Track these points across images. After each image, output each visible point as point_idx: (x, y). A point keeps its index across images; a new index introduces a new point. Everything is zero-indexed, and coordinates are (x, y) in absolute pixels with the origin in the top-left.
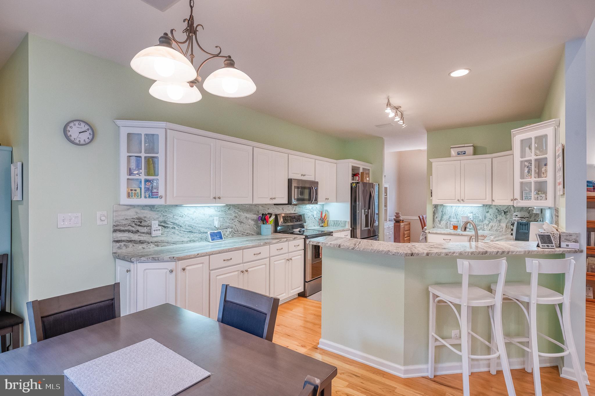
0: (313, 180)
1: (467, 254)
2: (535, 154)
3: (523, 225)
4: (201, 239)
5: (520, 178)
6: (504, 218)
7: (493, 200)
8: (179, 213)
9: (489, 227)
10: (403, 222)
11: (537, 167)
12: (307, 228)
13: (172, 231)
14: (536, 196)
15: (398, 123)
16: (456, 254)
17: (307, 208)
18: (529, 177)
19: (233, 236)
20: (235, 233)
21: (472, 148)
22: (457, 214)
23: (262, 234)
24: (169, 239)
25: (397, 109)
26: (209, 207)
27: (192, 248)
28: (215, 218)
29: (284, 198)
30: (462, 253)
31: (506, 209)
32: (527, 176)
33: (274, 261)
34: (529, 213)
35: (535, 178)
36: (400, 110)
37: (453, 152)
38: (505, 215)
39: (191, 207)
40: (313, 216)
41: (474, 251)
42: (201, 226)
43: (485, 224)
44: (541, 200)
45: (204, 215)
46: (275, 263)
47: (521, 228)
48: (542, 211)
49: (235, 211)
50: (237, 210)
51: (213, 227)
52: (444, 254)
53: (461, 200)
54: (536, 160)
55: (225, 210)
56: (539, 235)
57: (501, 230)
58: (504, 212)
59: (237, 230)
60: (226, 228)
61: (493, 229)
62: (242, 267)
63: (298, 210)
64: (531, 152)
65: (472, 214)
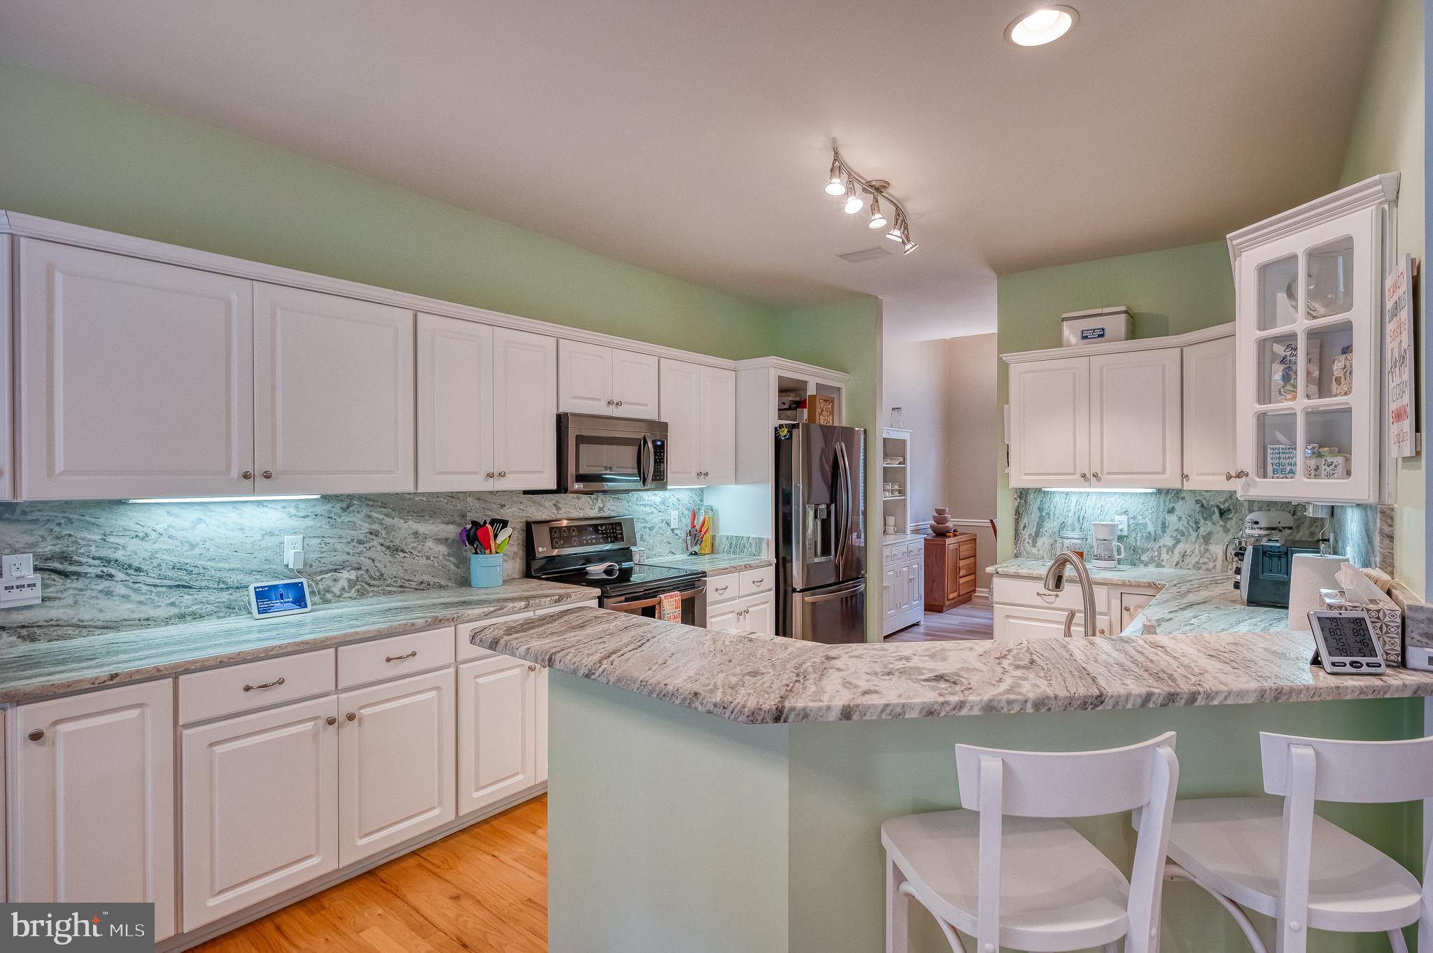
0: (655, 418)
1: (1017, 708)
2: (1308, 313)
3: (1271, 556)
4: (228, 607)
5: (1255, 398)
6: (1220, 529)
7: (1184, 477)
8: (132, 525)
9: (1176, 557)
10: (955, 535)
11: (1316, 356)
12: (642, 560)
13: (99, 588)
14: (1313, 463)
15: (887, 236)
16: (972, 708)
17: (646, 502)
18: (1289, 396)
19: (362, 594)
20: (368, 584)
21: (1123, 316)
22: (1081, 518)
23: (473, 584)
24: (87, 614)
25: (877, 189)
26: (259, 503)
27: (188, 640)
28: (287, 539)
29: (541, 472)
30: (996, 704)
31: (1225, 501)
32: (1280, 392)
33: (474, 676)
34: (1293, 515)
35: (1308, 397)
36: (890, 195)
37: (1070, 333)
38: (1222, 520)
39: (184, 506)
40: (668, 524)
41: (1048, 698)
42: (226, 566)
43: (1164, 546)
44: (1329, 476)
45: (242, 529)
46: (480, 682)
47: (1266, 568)
48: (1335, 512)
49: (369, 517)
50: (381, 513)
51: (280, 568)
52: (921, 712)
53: (1092, 476)
54: (1312, 334)
55: (330, 512)
56: (1319, 618)
57: (1211, 565)
58: (1220, 509)
59: (378, 574)
60: (335, 570)
61: (1186, 562)
62: (327, 707)
63: (612, 508)
64: (1296, 308)
65: (1124, 518)
